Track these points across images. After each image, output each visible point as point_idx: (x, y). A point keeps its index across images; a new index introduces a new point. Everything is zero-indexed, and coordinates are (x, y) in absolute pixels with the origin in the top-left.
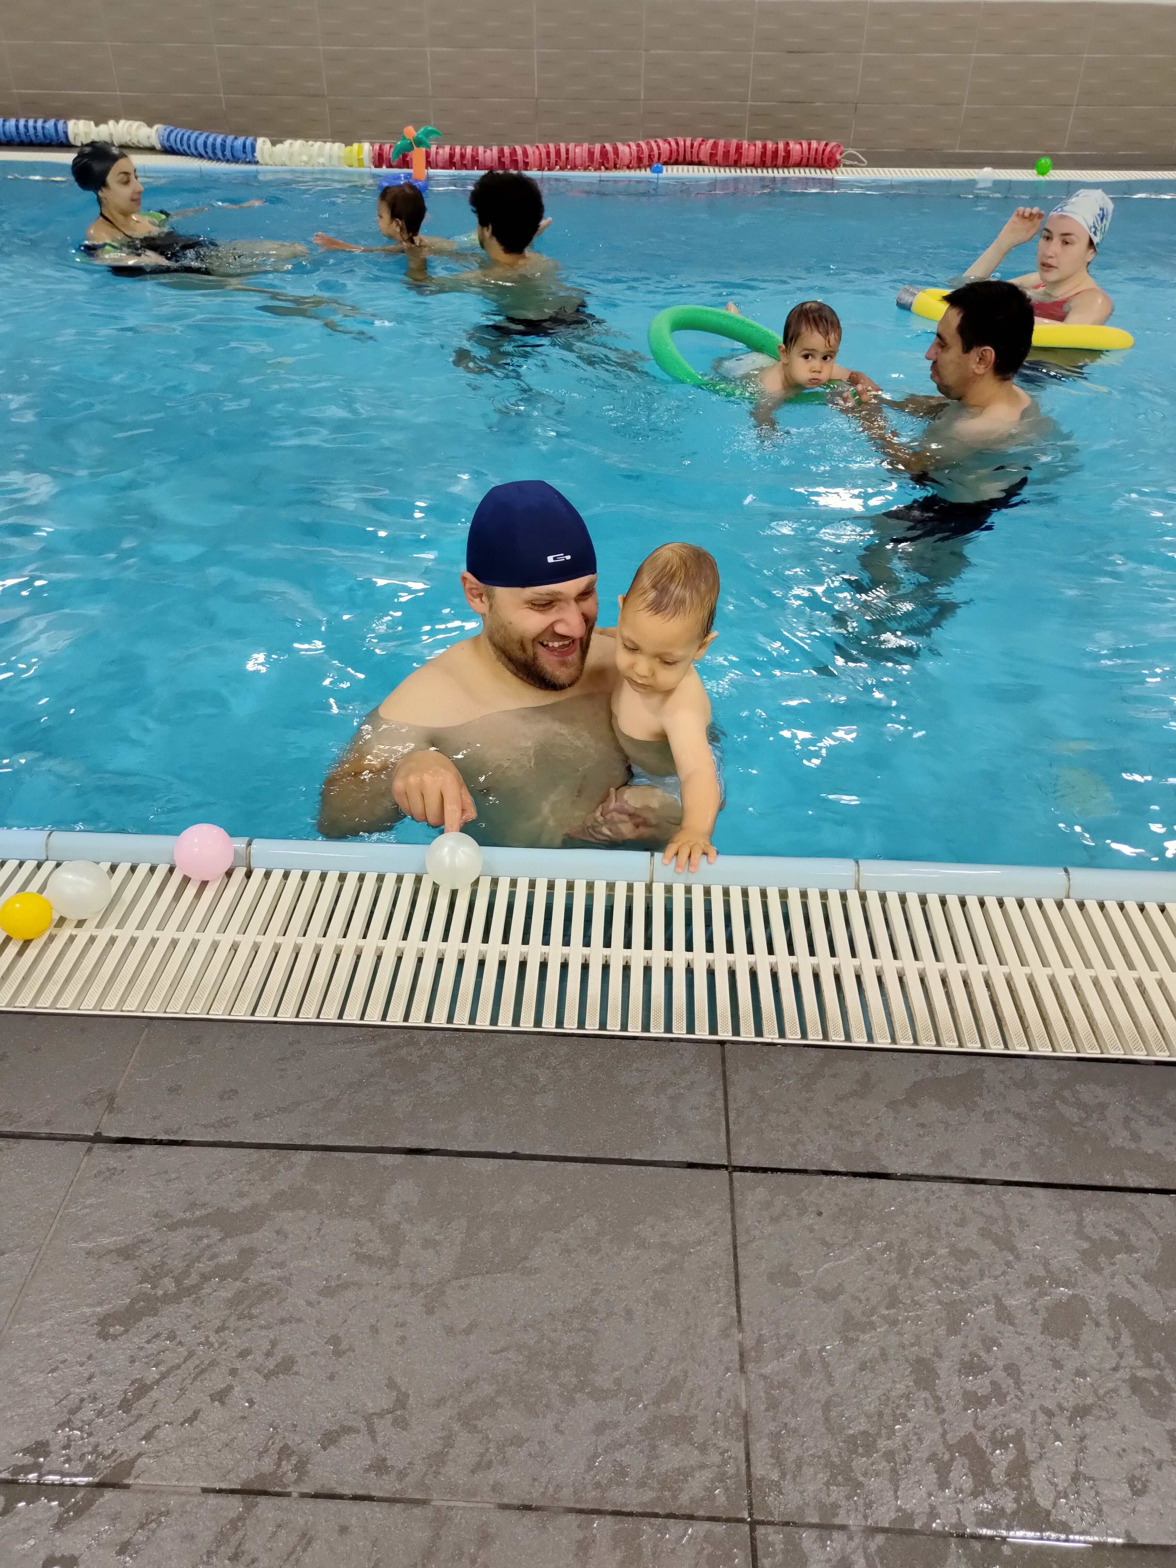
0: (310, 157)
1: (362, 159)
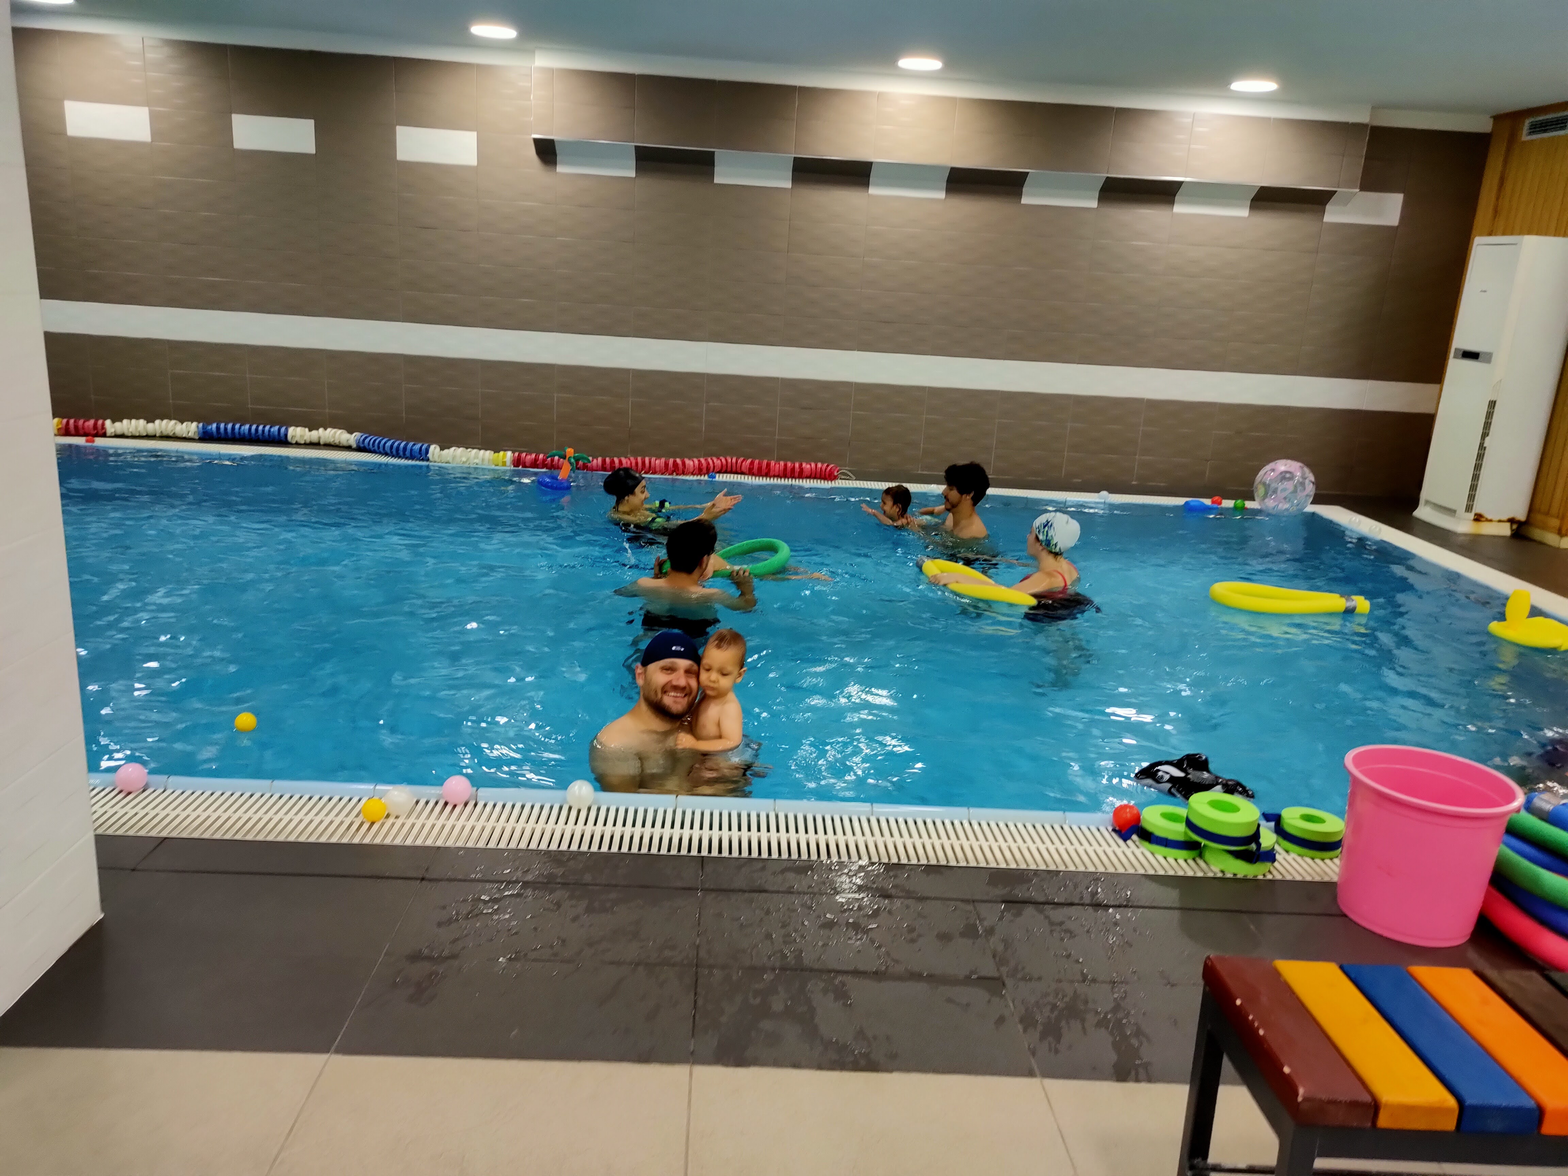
0: (468, 459)
1: (505, 462)
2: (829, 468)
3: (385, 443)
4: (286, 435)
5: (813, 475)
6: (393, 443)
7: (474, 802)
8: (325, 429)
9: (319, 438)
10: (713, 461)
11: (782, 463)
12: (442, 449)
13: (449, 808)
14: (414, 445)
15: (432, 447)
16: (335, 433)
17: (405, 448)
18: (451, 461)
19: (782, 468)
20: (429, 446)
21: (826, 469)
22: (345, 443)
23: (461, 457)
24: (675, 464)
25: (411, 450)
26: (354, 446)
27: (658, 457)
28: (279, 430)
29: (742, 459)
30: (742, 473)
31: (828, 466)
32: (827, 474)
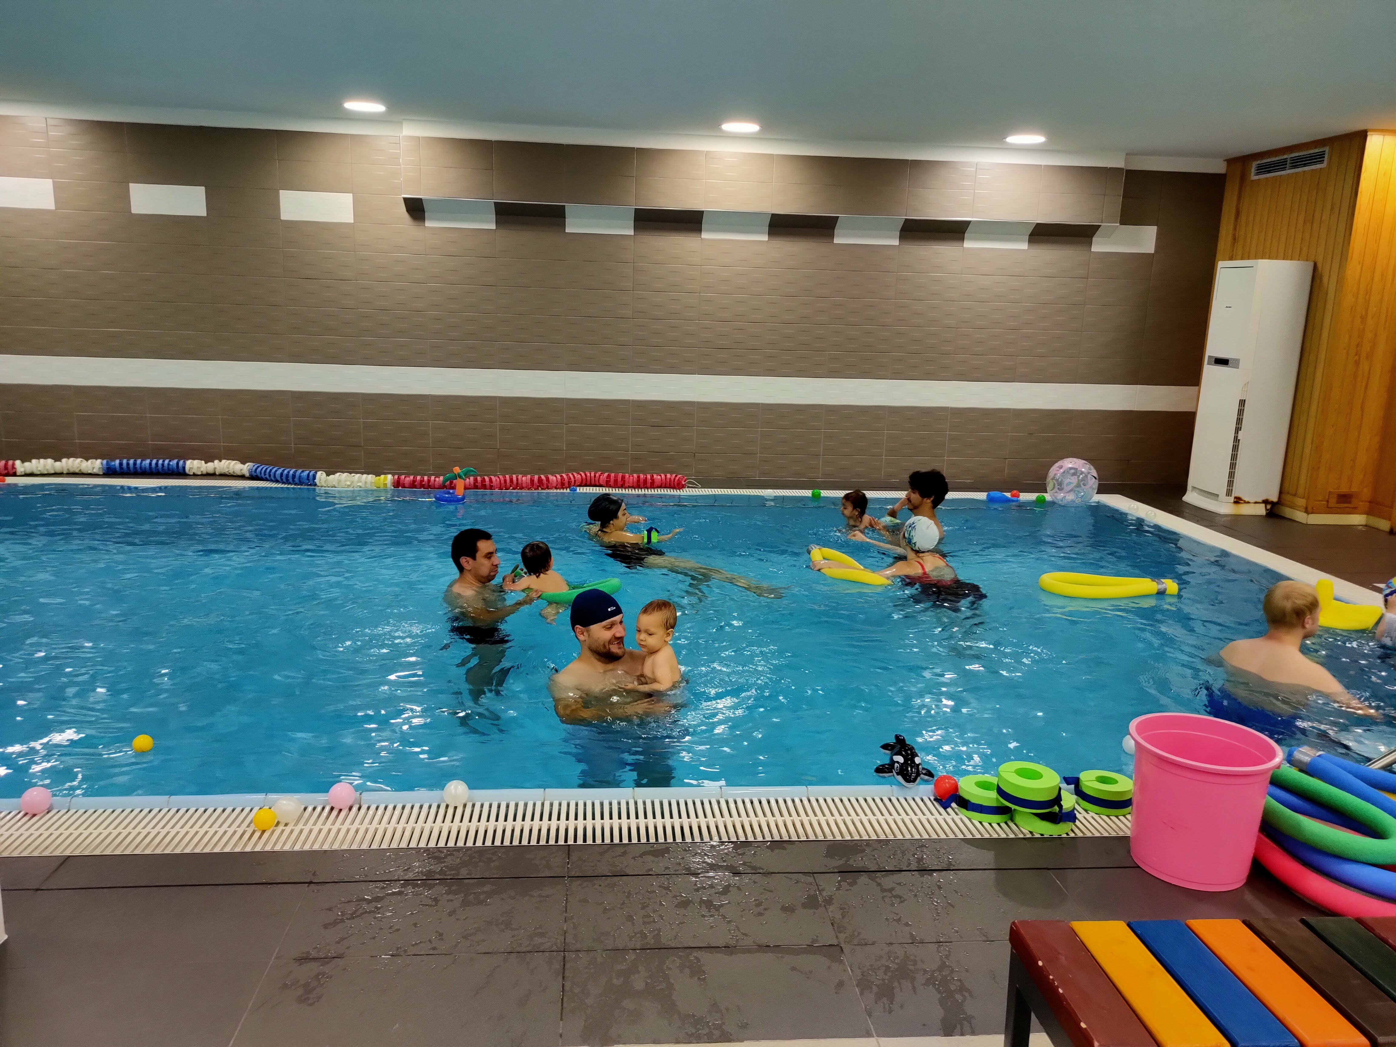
0: (352, 483)
1: (386, 484)
2: (677, 478)
3: (276, 471)
4: (184, 468)
5: (663, 485)
6: (283, 471)
7: (358, 806)
8: (220, 461)
9: (215, 468)
10: (574, 476)
11: (635, 475)
12: (328, 475)
13: (335, 813)
14: (303, 471)
15: (319, 473)
16: (230, 463)
17: (294, 476)
18: (336, 486)
19: (635, 480)
20: (316, 473)
21: (674, 479)
22: (239, 473)
23: (346, 481)
24: (540, 480)
25: (300, 476)
26: (247, 475)
27: (525, 475)
28: (178, 464)
29: (600, 473)
30: (601, 486)
31: (676, 476)
32: (676, 484)
